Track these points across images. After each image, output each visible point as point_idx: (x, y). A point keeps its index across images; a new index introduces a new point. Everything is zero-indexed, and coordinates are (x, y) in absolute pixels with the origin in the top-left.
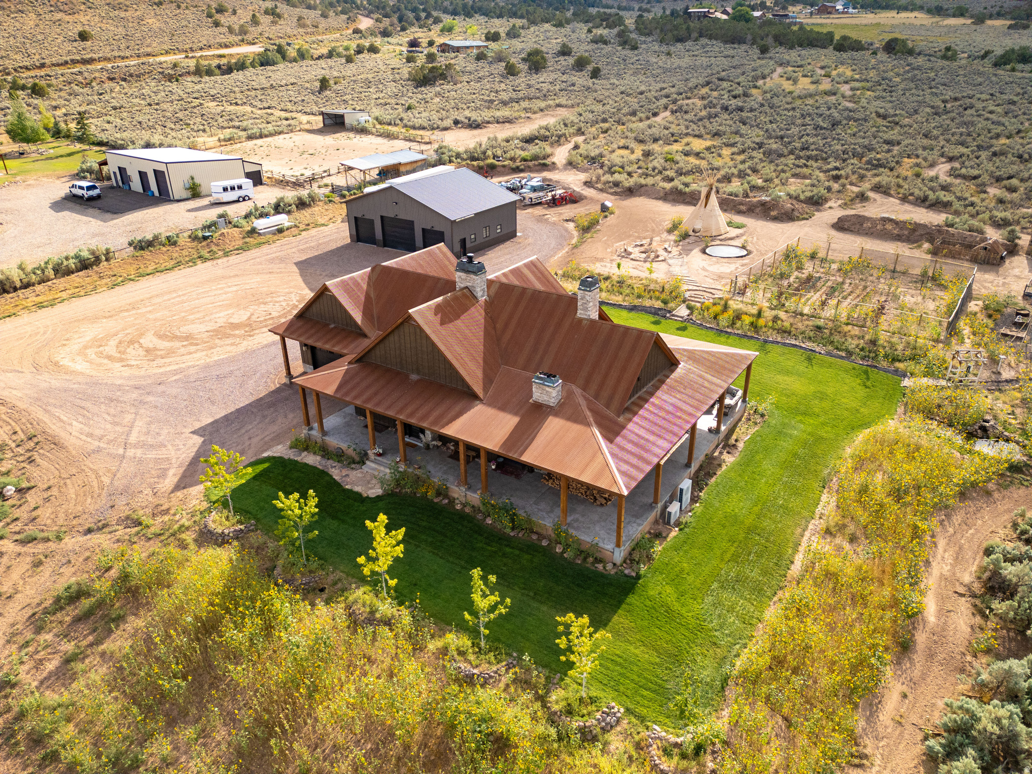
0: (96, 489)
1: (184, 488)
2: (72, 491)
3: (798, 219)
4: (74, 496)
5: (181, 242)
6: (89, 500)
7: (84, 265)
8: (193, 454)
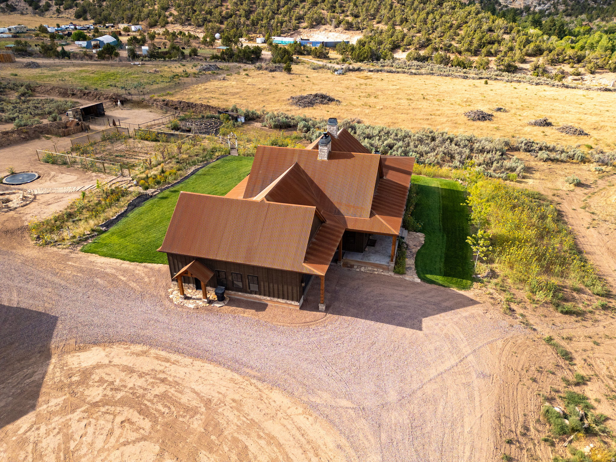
0: (510, 343)
1: (472, 300)
2: (523, 357)
4: (525, 353)
6: (519, 341)
8: (442, 314)
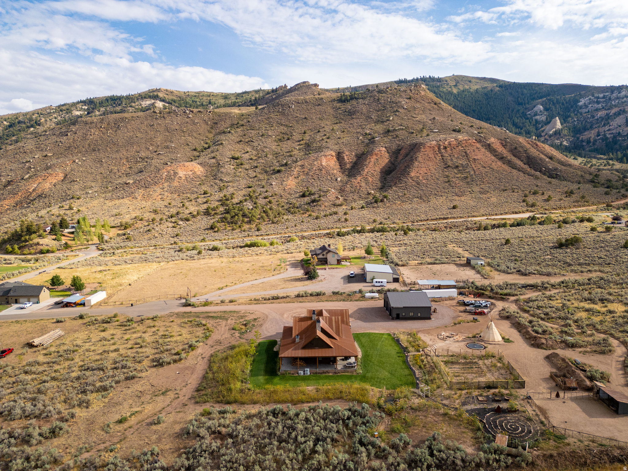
3: (542, 348)
5: (344, 295)
7: (318, 294)
